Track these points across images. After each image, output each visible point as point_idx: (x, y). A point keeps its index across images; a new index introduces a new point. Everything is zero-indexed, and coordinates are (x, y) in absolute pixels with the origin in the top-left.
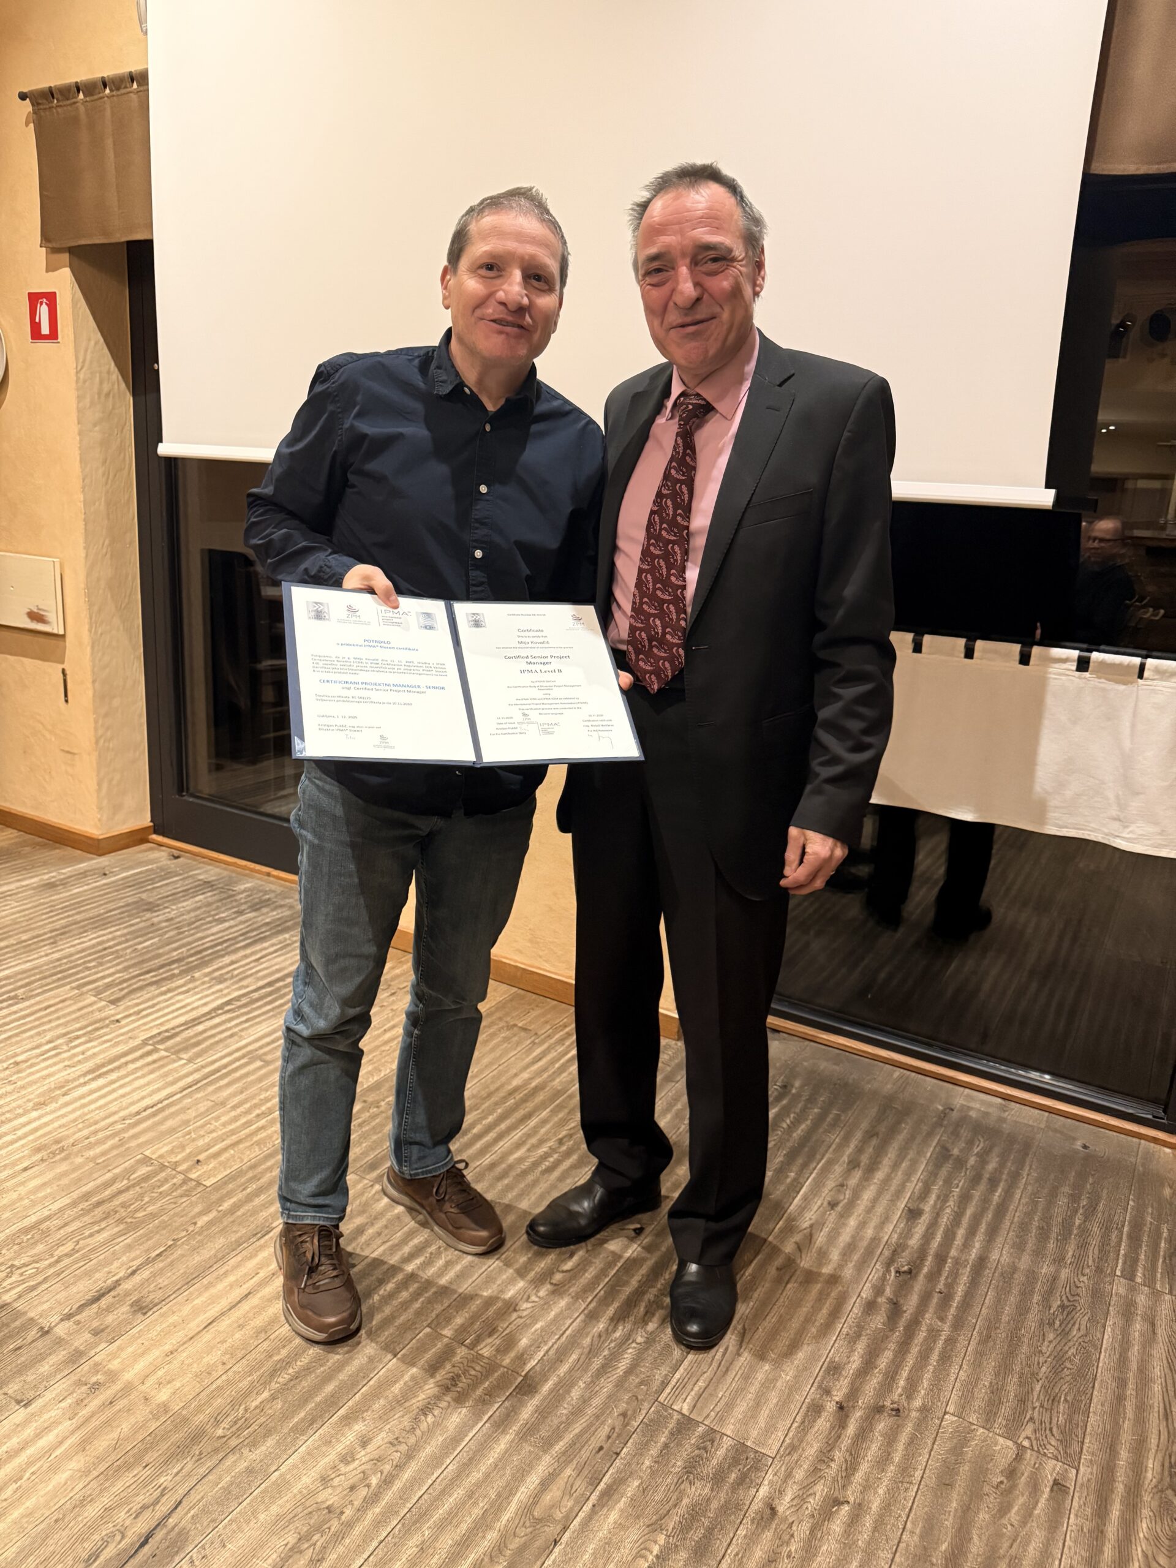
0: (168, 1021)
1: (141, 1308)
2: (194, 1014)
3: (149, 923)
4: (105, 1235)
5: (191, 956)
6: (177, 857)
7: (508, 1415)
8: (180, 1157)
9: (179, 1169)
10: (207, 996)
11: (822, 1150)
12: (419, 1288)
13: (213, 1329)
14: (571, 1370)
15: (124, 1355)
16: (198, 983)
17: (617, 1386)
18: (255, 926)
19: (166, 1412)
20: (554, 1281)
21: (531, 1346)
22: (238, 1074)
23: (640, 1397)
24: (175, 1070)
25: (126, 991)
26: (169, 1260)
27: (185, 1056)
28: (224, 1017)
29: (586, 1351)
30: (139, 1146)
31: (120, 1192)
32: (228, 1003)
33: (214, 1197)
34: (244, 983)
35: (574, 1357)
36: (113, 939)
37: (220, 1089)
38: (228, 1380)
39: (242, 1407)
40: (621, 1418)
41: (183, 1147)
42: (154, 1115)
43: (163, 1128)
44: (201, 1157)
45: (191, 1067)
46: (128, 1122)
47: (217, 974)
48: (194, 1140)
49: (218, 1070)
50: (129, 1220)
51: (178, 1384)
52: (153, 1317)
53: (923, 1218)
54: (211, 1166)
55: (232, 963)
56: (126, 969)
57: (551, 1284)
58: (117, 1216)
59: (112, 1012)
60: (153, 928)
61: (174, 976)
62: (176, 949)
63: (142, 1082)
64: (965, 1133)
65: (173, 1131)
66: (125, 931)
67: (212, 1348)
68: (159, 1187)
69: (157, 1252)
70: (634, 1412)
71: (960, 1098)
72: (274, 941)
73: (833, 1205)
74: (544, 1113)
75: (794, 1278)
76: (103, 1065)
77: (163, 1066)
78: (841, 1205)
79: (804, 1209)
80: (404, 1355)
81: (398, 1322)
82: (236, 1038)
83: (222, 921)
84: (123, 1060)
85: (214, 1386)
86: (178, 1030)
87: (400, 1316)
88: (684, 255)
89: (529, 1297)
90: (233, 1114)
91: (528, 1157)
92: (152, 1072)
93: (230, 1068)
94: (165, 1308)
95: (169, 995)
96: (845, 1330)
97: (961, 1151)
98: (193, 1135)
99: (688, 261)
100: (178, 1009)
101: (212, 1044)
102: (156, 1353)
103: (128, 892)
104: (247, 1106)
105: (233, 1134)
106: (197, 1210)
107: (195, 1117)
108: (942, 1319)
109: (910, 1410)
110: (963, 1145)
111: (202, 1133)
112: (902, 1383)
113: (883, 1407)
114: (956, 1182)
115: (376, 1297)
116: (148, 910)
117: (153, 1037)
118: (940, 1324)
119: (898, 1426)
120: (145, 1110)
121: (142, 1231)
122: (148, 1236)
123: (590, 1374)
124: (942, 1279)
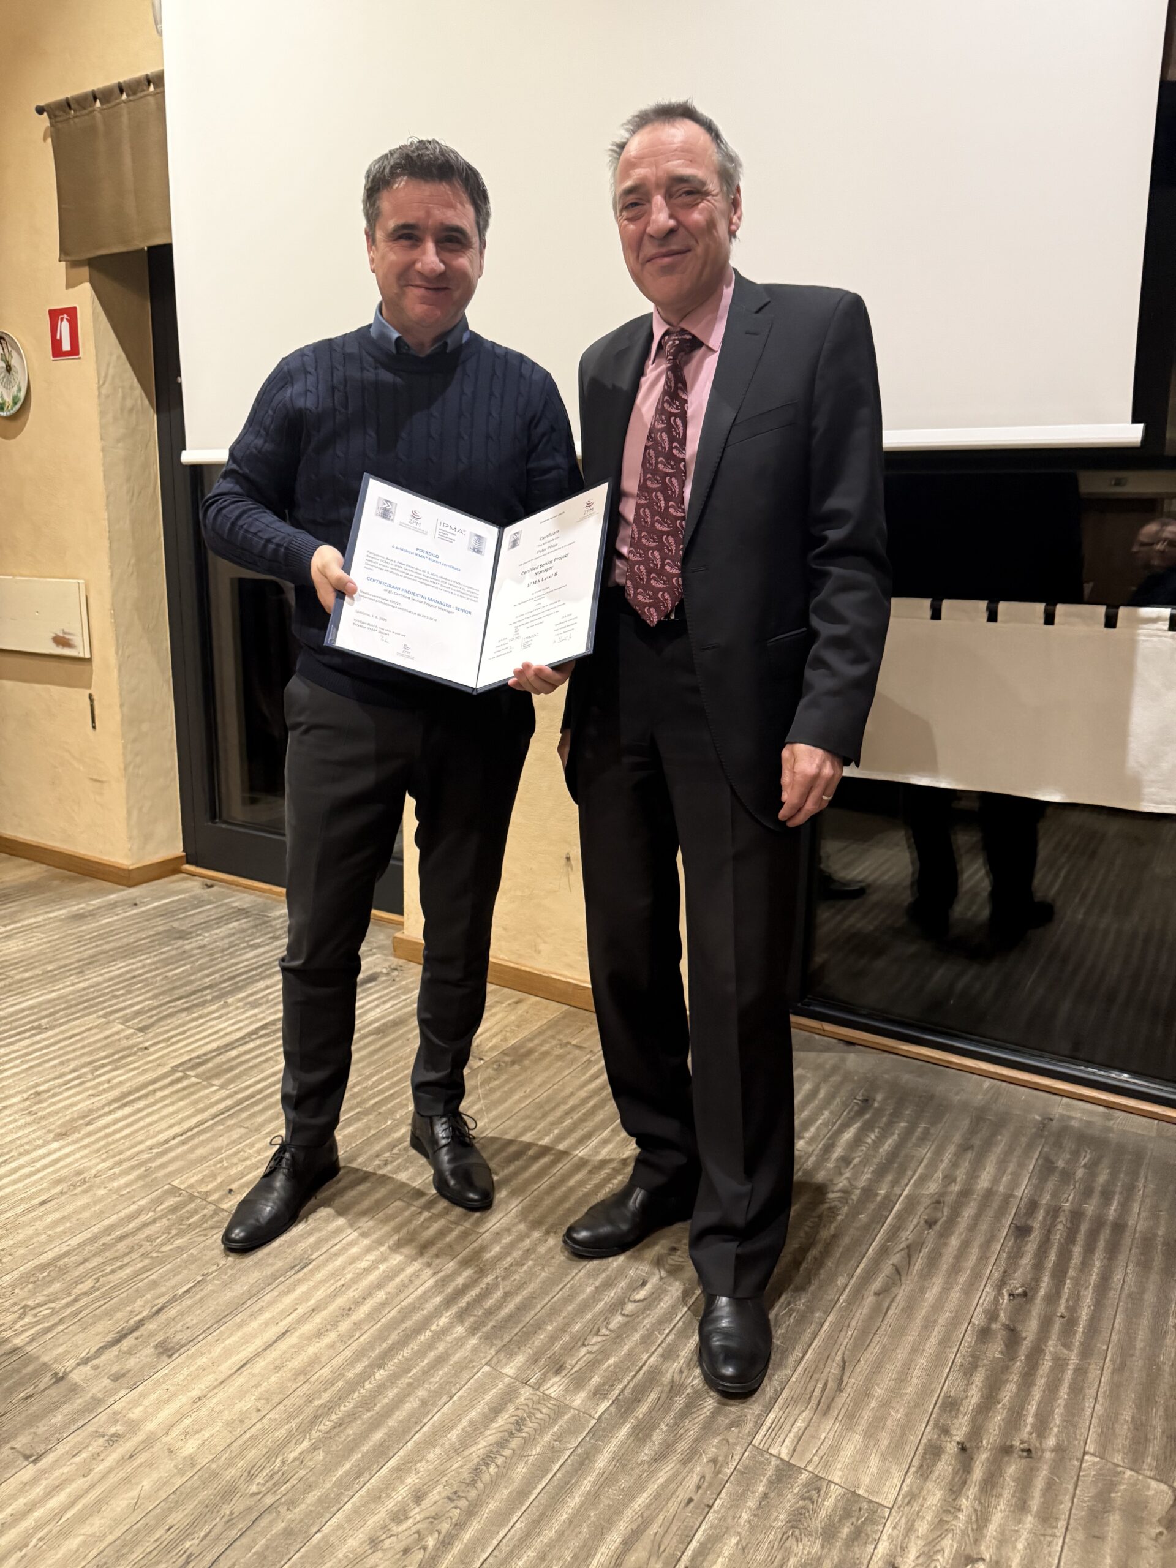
0: (199, 1047)
1: (166, 1350)
2: (227, 1040)
3: (180, 951)
4: (128, 1271)
5: (225, 981)
6: (211, 886)
7: (582, 1464)
8: (210, 1187)
9: (210, 1199)
10: (241, 1021)
11: (913, 1165)
12: (475, 1322)
13: (245, 1372)
14: (651, 1410)
15: (146, 1402)
16: (231, 1008)
17: (704, 1428)
19: (193, 1465)
20: (625, 1312)
21: (604, 1384)
23: (731, 1441)
24: (207, 1096)
25: (155, 1018)
26: (198, 1297)
27: (216, 1082)
28: (258, 1042)
29: (667, 1389)
30: (168, 1175)
31: (146, 1225)
32: (263, 1027)
35: (653, 1396)
36: (143, 967)
37: (253, 1115)
38: (263, 1429)
39: (280, 1459)
40: (711, 1464)
41: (214, 1176)
42: (184, 1143)
43: (193, 1156)
44: (233, 1186)
45: (224, 1093)
46: (155, 1151)
47: (251, 999)
48: (226, 1168)
49: (252, 1096)
50: (155, 1255)
51: (206, 1434)
52: (179, 1359)
53: (1033, 1235)
55: (268, 987)
56: (155, 997)
57: (623, 1315)
58: (142, 1251)
59: (141, 1039)
60: (184, 956)
61: (206, 1002)
62: (208, 976)
63: (171, 1109)
64: (1069, 1144)
65: (204, 1159)
66: (156, 959)
67: (246, 1393)
68: (188, 1218)
69: (185, 1288)
70: (726, 1457)
71: (1059, 1107)
73: (930, 1224)
75: (894, 1305)
76: (130, 1093)
77: (192, 1093)
78: (940, 1223)
79: (899, 1228)
80: (460, 1398)
81: (454, 1360)
82: (271, 1062)
83: (258, 946)
84: (151, 1088)
85: (248, 1435)
86: (209, 1056)
87: (455, 1353)
88: (658, 186)
89: (599, 1330)
91: (590, 1179)
92: (181, 1099)
93: (265, 1093)
94: (193, 1350)
95: (201, 1021)
96: (959, 1361)
97: (1067, 1163)
98: (225, 1164)
99: (663, 191)
100: (209, 1035)
101: (246, 1070)
102: (182, 1400)
103: (160, 921)
107: (227, 1145)
108: (1068, 1346)
109: (1043, 1451)
110: (1068, 1156)
111: (235, 1160)
112: (1030, 1420)
113: (1012, 1446)
114: (1066, 1196)
115: (428, 1333)
116: (180, 938)
117: (182, 1064)
118: (1066, 1352)
119: (1032, 1469)
120: (174, 1139)
121: (169, 1266)
122: (175, 1272)
123: (672, 1414)
124: (1063, 1302)
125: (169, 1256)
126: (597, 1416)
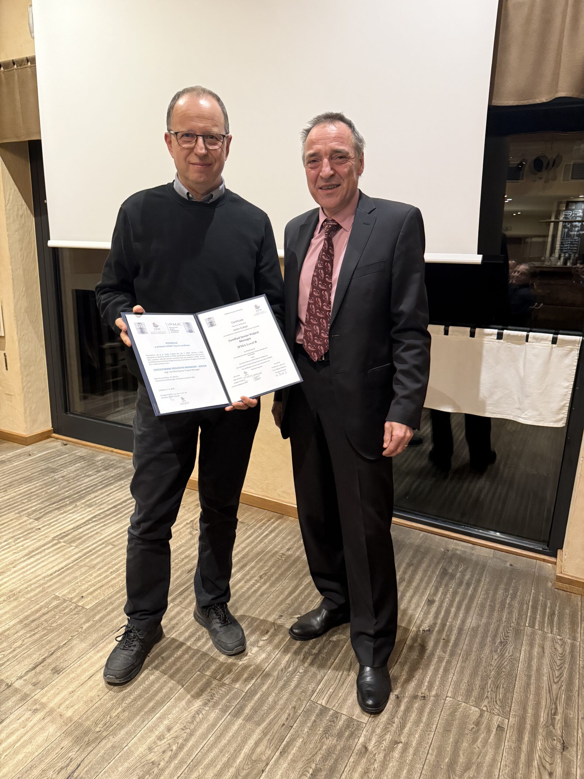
0: (65, 528)
1: (57, 671)
2: (77, 524)
3: (53, 479)
4: (37, 636)
5: (75, 494)
6: (66, 445)
7: (238, 712)
8: (73, 595)
9: (74, 601)
10: (84, 514)
12: (193, 653)
13: (93, 679)
14: (268, 688)
15: (49, 695)
16: (79, 507)
17: (291, 694)
18: (106, 478)
19: (71, 721)
20: (259, 645)
21: (249, 677)
22: (100, 552)
23: (302, 699)
24: (70, 552)
25: (43, 514)
26: (70, 646)
27: (74, 545)
28: (92, 524)
29: (276, 678)
30: (53, 591)
31: (44, 614)
32: (94, 517)
33: (92, 613)
34: (102, 507)
35: (270, 681)
36: (36, 489)
37: (92, 560)
38: (101, 704)
39: (109, 716)
40: (293, 709)
41: (74, 590)
42: (59, 575)
43: (64, 581)
44: (84, 595)
45: (77, 550)
46: (47, 579)
47: (88, 503)
48: (80, 586)
49: (90, 551)
50: (49, 628)
51: (76, 707)
52: (62, 675)
53: (435, 604)
54: (89, 598)
55: (96, 497)
56: (42, 503)
57: (258, 647)
58: (43, 626)
59: (37, 524)
60: (55, 481)
61: (67, 505)
62: (67, 491)
63: (53, 558)
64: (455, 562)
65: (69, 582)
66: (41, 483)
67: (93, 688)
68: (63, 610)
69: (64, 643)
70: (300, 705)
71: (452, 545)
72: (116, 485)
74: (253, 563)
76: (33, 551)
77: (63, 550)
80: (187, 686)
81: (184, 670)
82: (99, 534)
83: (89, 476)
84: (42, 549)
85: (94, 707)
86: (70, 532)
87: (184, 667)
88: (326, 154)
89: (248, 653)
90: (99, 572)
91: (245, 586)
92: (57, 554)
93: (97, 549)
94: (69, 670)
95: (65, 514)
96: (400, 661)
97: (453, 570)
98: (79, 584)
99: (328, 157)
100: (69, 521)
101: (87, 538)
102: (65, 693)
103: (42, 463)
104: (106, 568)
105: (99, 582)
106: (83, 621)
107: (80, 575)
108: (445, 652)
109: (430, 697)
110: (454, 567)
111: (84, 582)
112: (426, 684)
113: (418, 695)
114: (451, 585)
115: (173, 658)
116: (52, 472)
117: (57, 536)
118: (444, 654)
119: (425, 705)
120: (55, 573)
121: (56, 633)
122: (59, 635)
123: (278, 689)
124: (445, 633)
125: (56, 628)
126: (245, 691)
